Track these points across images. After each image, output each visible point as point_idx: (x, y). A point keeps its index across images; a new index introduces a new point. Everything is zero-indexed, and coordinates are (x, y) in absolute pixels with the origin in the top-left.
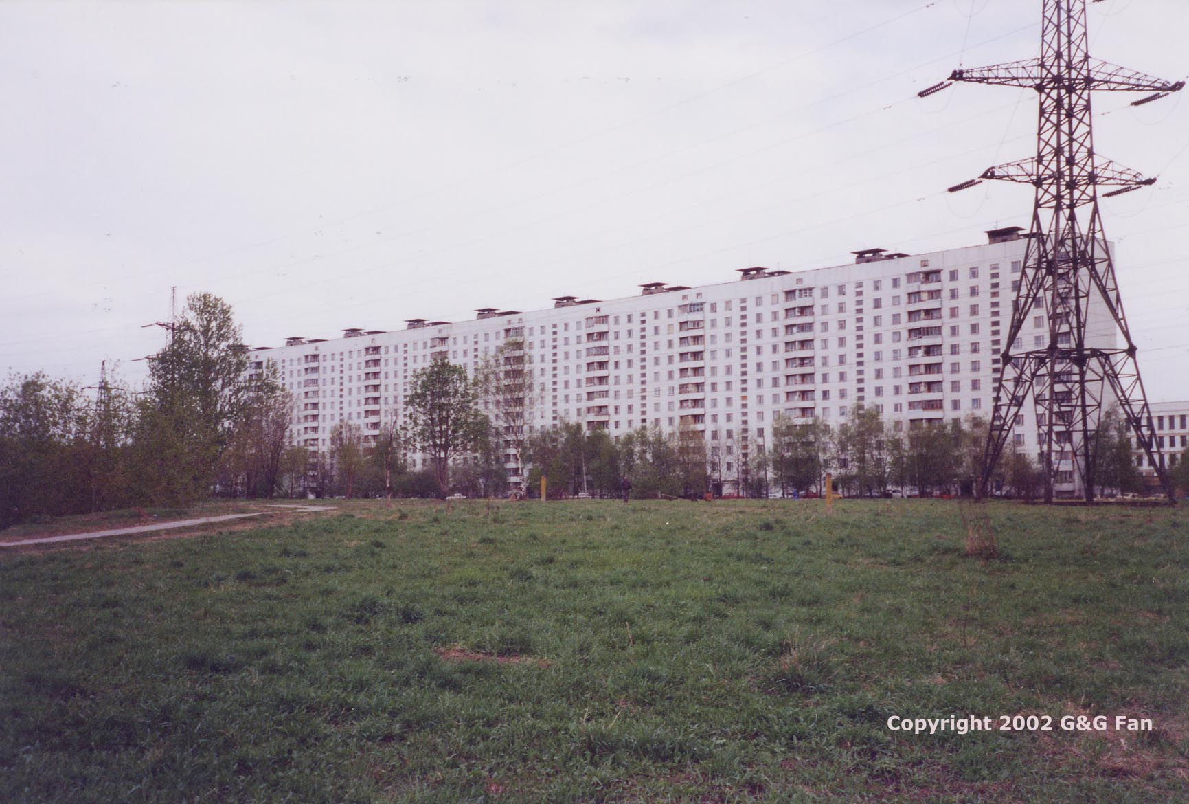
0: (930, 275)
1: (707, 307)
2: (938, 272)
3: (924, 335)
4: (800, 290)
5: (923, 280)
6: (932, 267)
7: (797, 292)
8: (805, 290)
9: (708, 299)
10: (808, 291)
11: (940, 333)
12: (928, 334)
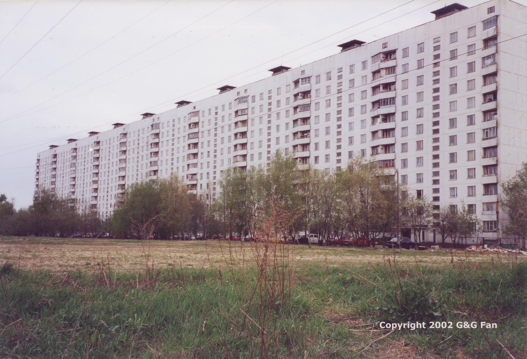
0: (389, 55)
1: (250, 99)
2: (394, 52)
3: (382, 106)
4: (302, 79)
5: (382, 59)
6: (390, 48)
7: (300, 80)
8: (306, 78)
9: (250, 93)
10: (307, 79)
11: (394, 103)
12: (384, 105)
